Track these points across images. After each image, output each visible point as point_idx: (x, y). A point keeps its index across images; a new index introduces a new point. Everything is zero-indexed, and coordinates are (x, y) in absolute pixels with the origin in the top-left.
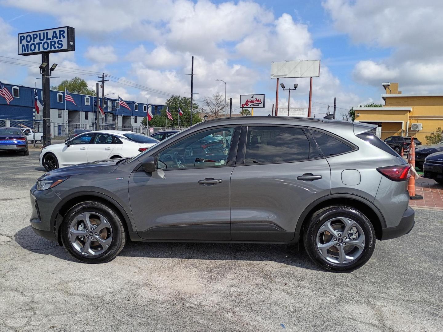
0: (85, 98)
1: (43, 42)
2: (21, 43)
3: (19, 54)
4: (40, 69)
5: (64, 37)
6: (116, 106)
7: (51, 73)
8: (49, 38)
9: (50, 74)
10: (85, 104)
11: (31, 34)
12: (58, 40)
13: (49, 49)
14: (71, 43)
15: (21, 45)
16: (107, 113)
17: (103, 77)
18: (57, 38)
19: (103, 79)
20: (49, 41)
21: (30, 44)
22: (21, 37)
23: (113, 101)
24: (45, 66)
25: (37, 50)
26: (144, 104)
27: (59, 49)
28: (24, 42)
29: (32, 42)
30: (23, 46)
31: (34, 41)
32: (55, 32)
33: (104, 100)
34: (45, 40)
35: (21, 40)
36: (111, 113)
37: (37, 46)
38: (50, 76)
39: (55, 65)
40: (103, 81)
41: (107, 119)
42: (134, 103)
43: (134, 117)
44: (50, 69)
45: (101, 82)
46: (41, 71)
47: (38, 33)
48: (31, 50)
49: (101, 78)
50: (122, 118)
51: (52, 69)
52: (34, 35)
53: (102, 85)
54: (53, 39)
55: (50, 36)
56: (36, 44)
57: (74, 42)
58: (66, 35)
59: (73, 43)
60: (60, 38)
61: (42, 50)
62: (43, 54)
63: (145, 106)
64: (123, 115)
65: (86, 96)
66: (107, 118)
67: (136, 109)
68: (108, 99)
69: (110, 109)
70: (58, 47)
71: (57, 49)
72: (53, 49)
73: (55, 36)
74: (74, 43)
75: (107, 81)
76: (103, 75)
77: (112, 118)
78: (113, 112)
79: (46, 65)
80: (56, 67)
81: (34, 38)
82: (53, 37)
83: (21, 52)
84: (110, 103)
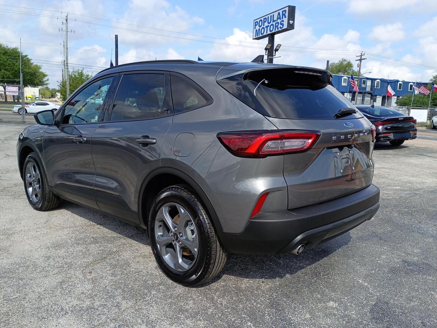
0: (343, 79)
1: (270, 25)
2: (255, 28)
3: (253, 39)
4: (265, 50)
5: (285, 17)
6: (376, 85)
7: (275, 53)
8: (274, 20)
9: (274, 55)
10: (342, 85)
11: (262, 19)
12: (281, 20)
13: (274, 31)
14: (291, 22)
15: (255, 30)
16: (365, 93)
17: (361, 56)
18: (280, 19)
19: (361, 58)
20: (274, 23)
21: (261, 28)
22: (255, 22)
23: (373, 80)
24: (269, 47)
25: (265, 34)
26: (410, 82)
27: (281, 30)
28: (257, 27)
29: (262, 26)
30: (256, 30)
31: (264, 25)
32: (279, 13)
33: (363, 80)
34: (272, 23)
35: (256, 25)
36: (369, 93)
37: (266, 29)
38: (274, 57)
39: (279, 46)
40: (360, 60)
41: (364, 100)
42: (398, 81)
43: (396, 97)
44: (274, 49)
45: (359, 61)
46: (266, 52)
47: (267, 17)
48: (262, 34)
49: (359, 57)
50: (381, 98)
51: (277, 50)
52: (264, 19)
53: (359, 63)
54: (277, 21)
55: (275, 18)
56: (265, 27)
57: (294, 20)
58: (287, 15)
59: (292, 22)
60: (282, 18)
61: (269, 32)
62: (269, 36)
63: (411, 85)
64: (383, 95)
65: (343, 77)
66: (364, 98)
67: (400, 88)
68: (367, 79)
69: (368, 89)
70: (280, 27)
71: (280, 29)
72: (277, 30)
73: (279, 17)
74: (294, 22)
75: (365, 59)
76: (362, 54)
77: (370, 98)
78: (372, 92)
79: (271, 46)
80: (280, 47)
81: (264, 22)
82: (278, 18)
83: (254, 37)
84: (369, 83)
